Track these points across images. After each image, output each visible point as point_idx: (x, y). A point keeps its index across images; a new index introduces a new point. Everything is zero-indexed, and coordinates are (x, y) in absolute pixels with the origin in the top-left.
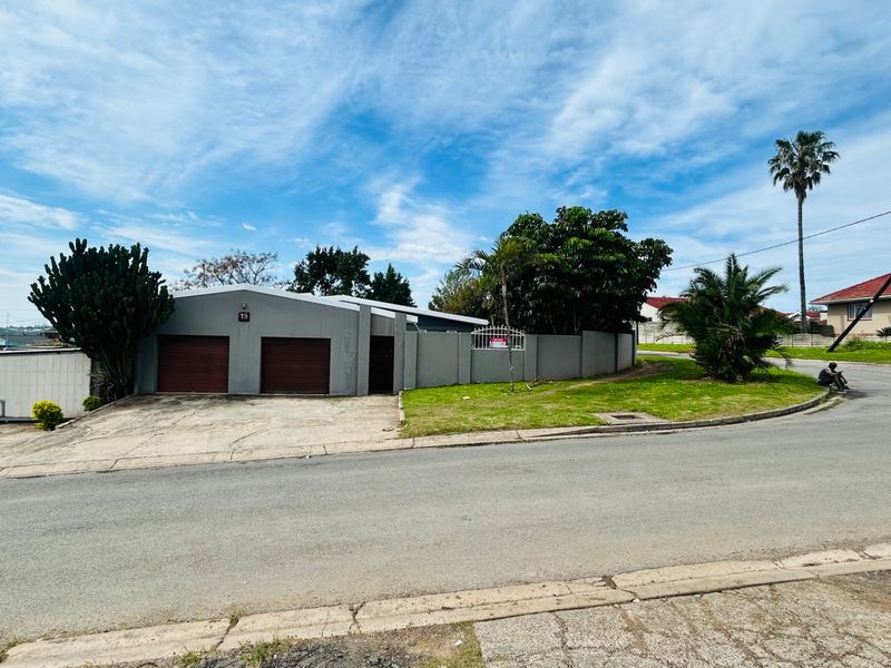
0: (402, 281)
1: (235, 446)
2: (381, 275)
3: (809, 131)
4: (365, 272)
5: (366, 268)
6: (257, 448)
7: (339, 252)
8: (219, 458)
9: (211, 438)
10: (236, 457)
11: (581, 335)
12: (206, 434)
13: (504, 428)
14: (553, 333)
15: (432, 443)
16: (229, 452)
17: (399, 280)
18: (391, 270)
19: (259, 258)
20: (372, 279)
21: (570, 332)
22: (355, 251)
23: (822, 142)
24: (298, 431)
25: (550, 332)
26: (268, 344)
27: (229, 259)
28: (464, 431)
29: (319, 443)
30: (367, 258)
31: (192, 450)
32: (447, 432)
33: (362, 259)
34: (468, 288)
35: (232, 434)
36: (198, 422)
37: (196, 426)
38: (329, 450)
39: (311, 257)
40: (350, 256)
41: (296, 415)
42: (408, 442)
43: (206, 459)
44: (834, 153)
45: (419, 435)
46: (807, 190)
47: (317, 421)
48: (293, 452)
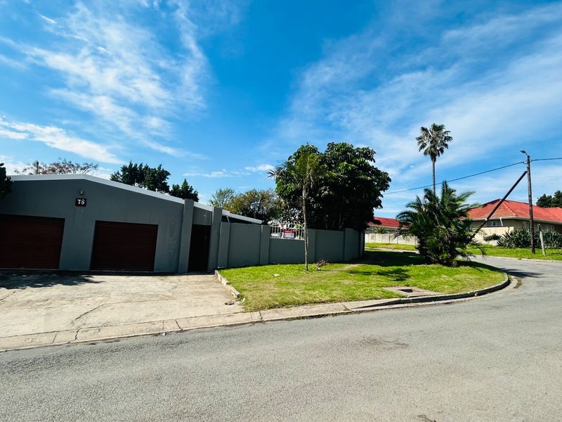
0: (193, 192)
1: (78, 323)
2: (178, 186)
3: (438, 124)
4: (166, 183)
5: (167, 181)
6: (106, 325)
7: (147, 168)
8: (62, 338)
9: (48, 314)
10: (82, 337)
11: (345, 231)
12: (42, 311)
13: (331, 301)
14: (325, 229)
15: (277, 316)
16: (72, 331)
17: (191, 190)
18: (185, 183)
19: (82, 166)
20: (171, 189)
21: (336, 228)
22: (159, 168)
23: (444, 131)
24: (143, 305)
25: (323, 228)
26: (101, 227)
27: (57, 165)
28: (298, 304)
29: (169, 318)
30: (168, 174)
31: (27, 329)
32: (285, 304)
33: (164, 174)
34: (238, 200)
35: (72, 310)
36: (30, 298)
37: (29, 301)
38: (184, 326)
39: (124, 169)
40: (156, 171)
41: (133, 290)
42: (256, 316)
43: (46, 340)
44: (450, 137)
45: (263, 308)
46: (437, 157)
47: (157, 296)
48: (145, 329)
